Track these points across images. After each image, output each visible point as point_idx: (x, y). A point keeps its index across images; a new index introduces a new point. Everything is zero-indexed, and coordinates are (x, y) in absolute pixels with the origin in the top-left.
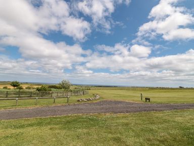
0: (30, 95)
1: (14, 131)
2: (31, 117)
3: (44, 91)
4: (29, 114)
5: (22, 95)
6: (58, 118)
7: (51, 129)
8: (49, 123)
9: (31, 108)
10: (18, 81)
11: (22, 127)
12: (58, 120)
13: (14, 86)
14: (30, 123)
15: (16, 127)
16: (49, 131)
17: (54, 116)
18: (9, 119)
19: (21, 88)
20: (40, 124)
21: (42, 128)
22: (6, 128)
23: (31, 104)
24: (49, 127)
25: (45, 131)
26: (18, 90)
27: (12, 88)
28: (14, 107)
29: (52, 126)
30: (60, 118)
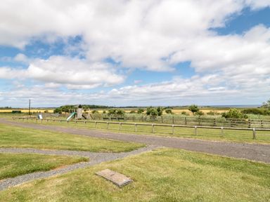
0: (214, 123)
1: (192, 165)
2: (214, 153)
3: (234, 117)
4: (212, 149)
5: (203, 123)
6: (261, 165)
7: (243, 178)
8: (242, 169)
9: (215, 140)
10: (196, 105)
11: (202, 162)
12: (261, 168)
13: (193, 111)
14: (212, 160)
15: (194, 161)
16: (240, 180)
17: (254, 161)
18: (188, 150)
19: (201, 114)
20: (226, 166)
21: (229, 173)
22: (185, 159)
23: (215, 136)
24: (241, 174)
25: (234, 178)
26: (198, 116)
27: (191, 113)
28: (193, 137)
29: (247, 175)
30: (264, 166)
